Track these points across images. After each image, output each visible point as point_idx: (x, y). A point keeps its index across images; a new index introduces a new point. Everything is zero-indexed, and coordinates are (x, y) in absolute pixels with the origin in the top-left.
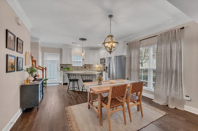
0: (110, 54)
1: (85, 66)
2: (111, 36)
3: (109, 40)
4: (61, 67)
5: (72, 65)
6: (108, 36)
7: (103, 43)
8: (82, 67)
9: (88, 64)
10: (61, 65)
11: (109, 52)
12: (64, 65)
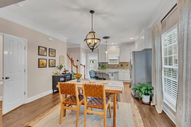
0: (93, 51)
1: (122, 64)
2: (93, 32)
3: (91, 36)
4: (99, 65)
5: (108, 63)
6: (90, 33)
7: (85, 40)
8: (119, 65)
9: (123, 62)
10: (99, 63)
11: (91, 49)
12: (102, 63)
